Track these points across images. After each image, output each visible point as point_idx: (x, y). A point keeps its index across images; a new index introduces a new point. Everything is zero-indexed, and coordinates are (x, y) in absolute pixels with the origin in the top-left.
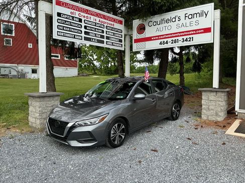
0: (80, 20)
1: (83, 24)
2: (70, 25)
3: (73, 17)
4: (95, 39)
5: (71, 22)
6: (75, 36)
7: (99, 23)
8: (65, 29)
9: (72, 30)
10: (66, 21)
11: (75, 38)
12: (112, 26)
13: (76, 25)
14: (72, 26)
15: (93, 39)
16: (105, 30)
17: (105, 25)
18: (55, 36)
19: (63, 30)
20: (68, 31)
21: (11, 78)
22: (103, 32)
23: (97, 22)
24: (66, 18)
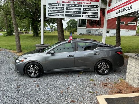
0: (63, 5)
1: (65, 7)
2: (56, 9)
3: (58, 4)
4: (73, 15)
5: (57, 7)
6: (59, 15)
7: (78, 4)
8: (53, 11)
9: (58, 11)
10: (53, 7)
11: (59, 16)
12: (89, 4)
13: (60, 8)
14: (57, 9)
15: (72, 15)
16: (82, 8)
17: (83, 5)
18: (47, 16)
19: (52, 12)
20: (55, 12)
21: (95, 36)
22: (80, 9)
23: (76, 3)
24: (54, 5)
